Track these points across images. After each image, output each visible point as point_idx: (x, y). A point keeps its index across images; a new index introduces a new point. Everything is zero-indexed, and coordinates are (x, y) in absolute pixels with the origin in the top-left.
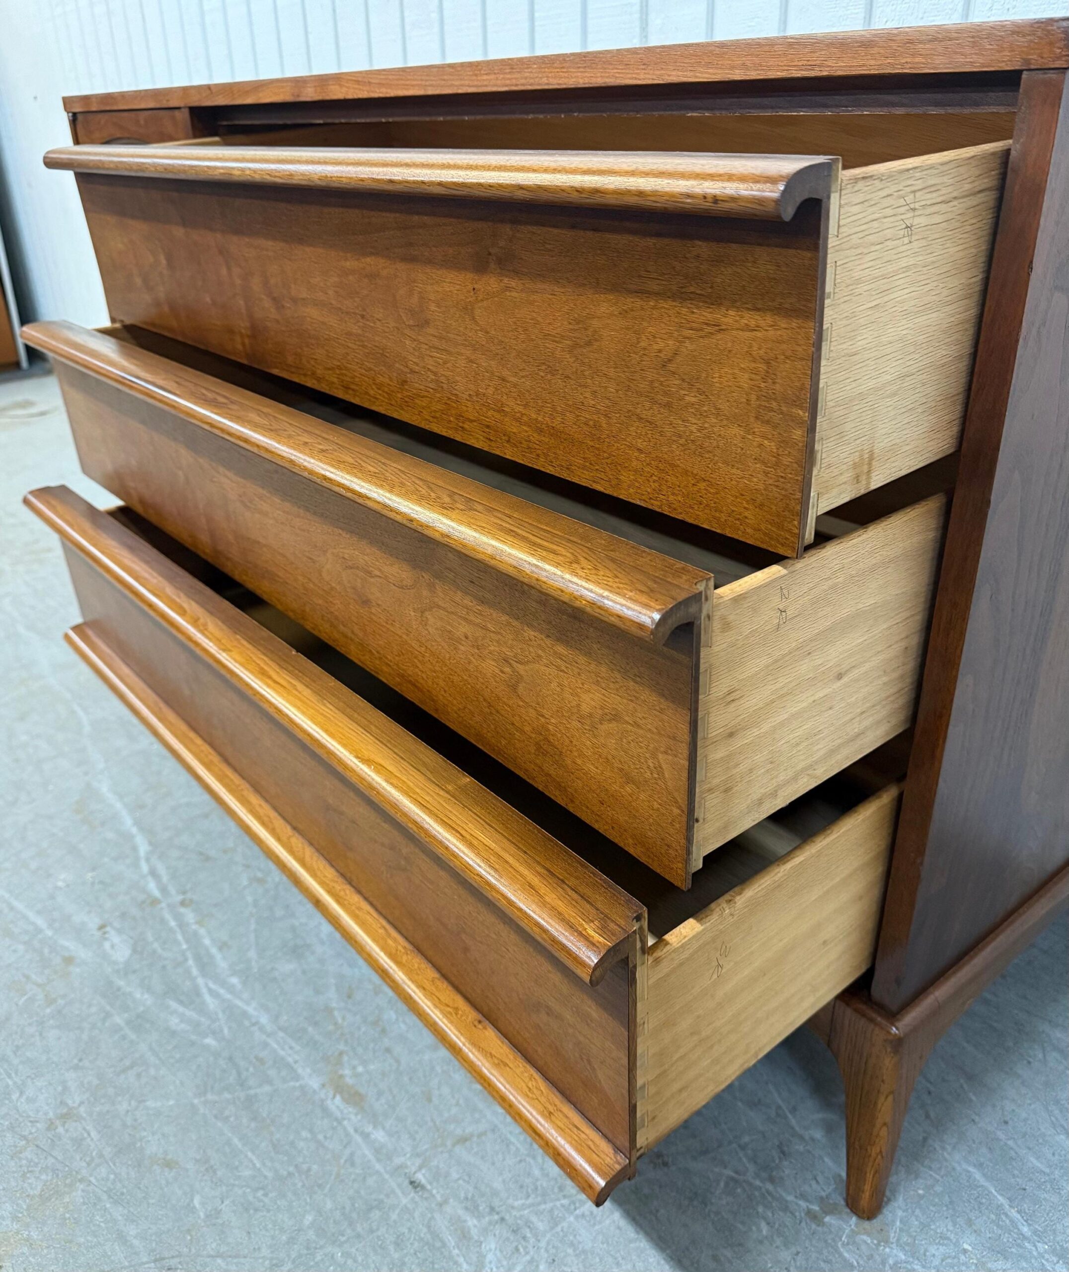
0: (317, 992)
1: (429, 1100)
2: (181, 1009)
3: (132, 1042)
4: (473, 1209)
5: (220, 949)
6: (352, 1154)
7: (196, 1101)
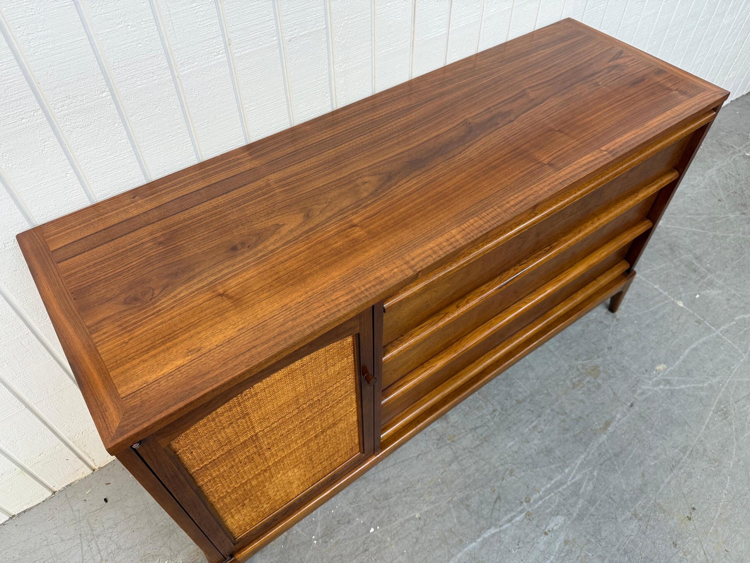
0: (567, 440)
2: (583, 487)
3: (601, 501)
5: (552, 479)
6: (626, 423)
7: (620, 472)
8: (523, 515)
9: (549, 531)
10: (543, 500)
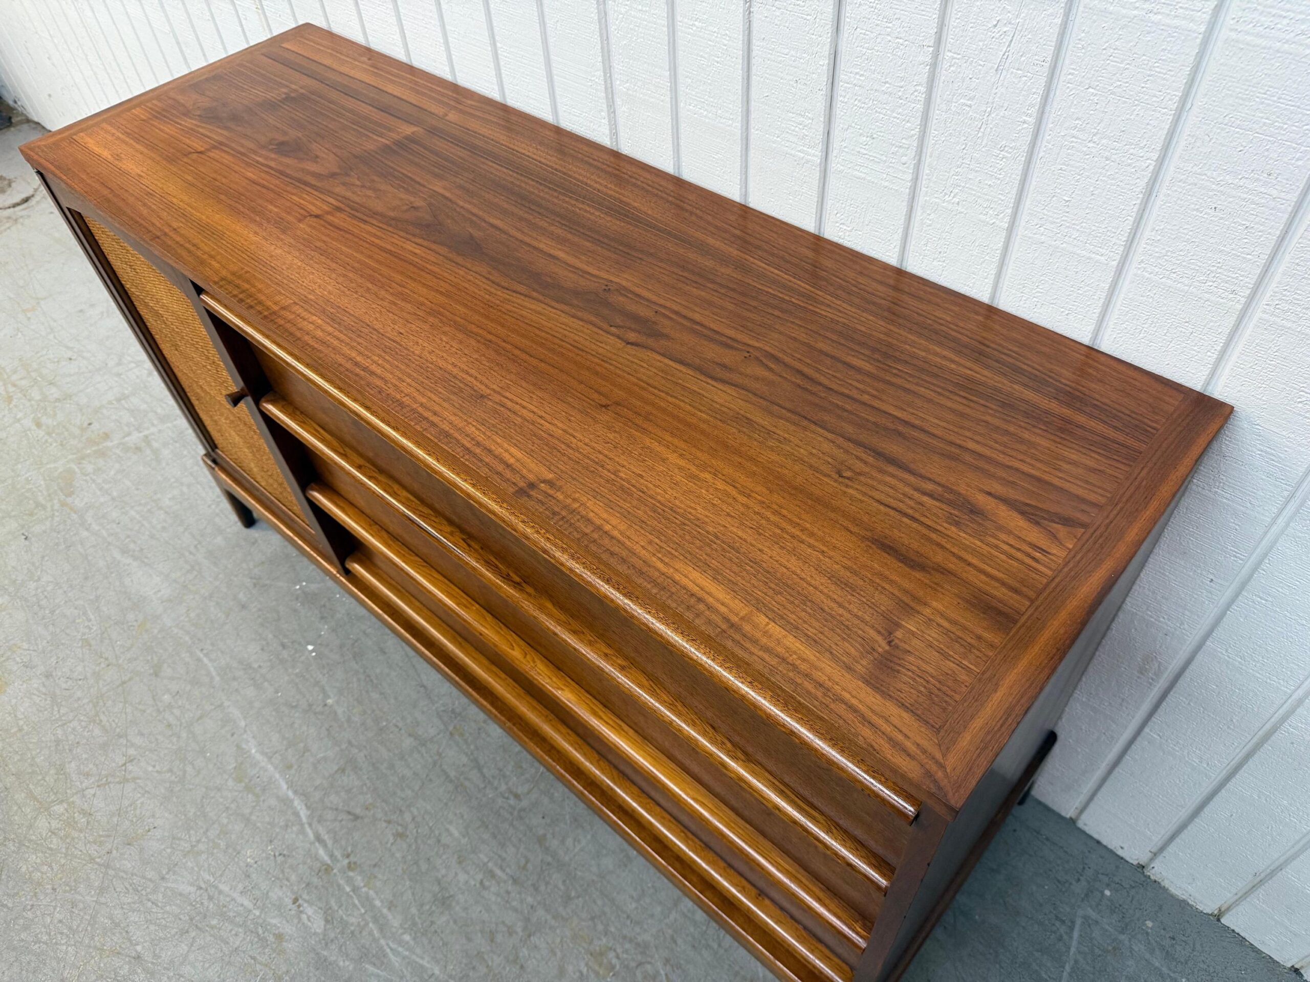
8: (326, 859)
9: (299, 906)
10: (351, 893)
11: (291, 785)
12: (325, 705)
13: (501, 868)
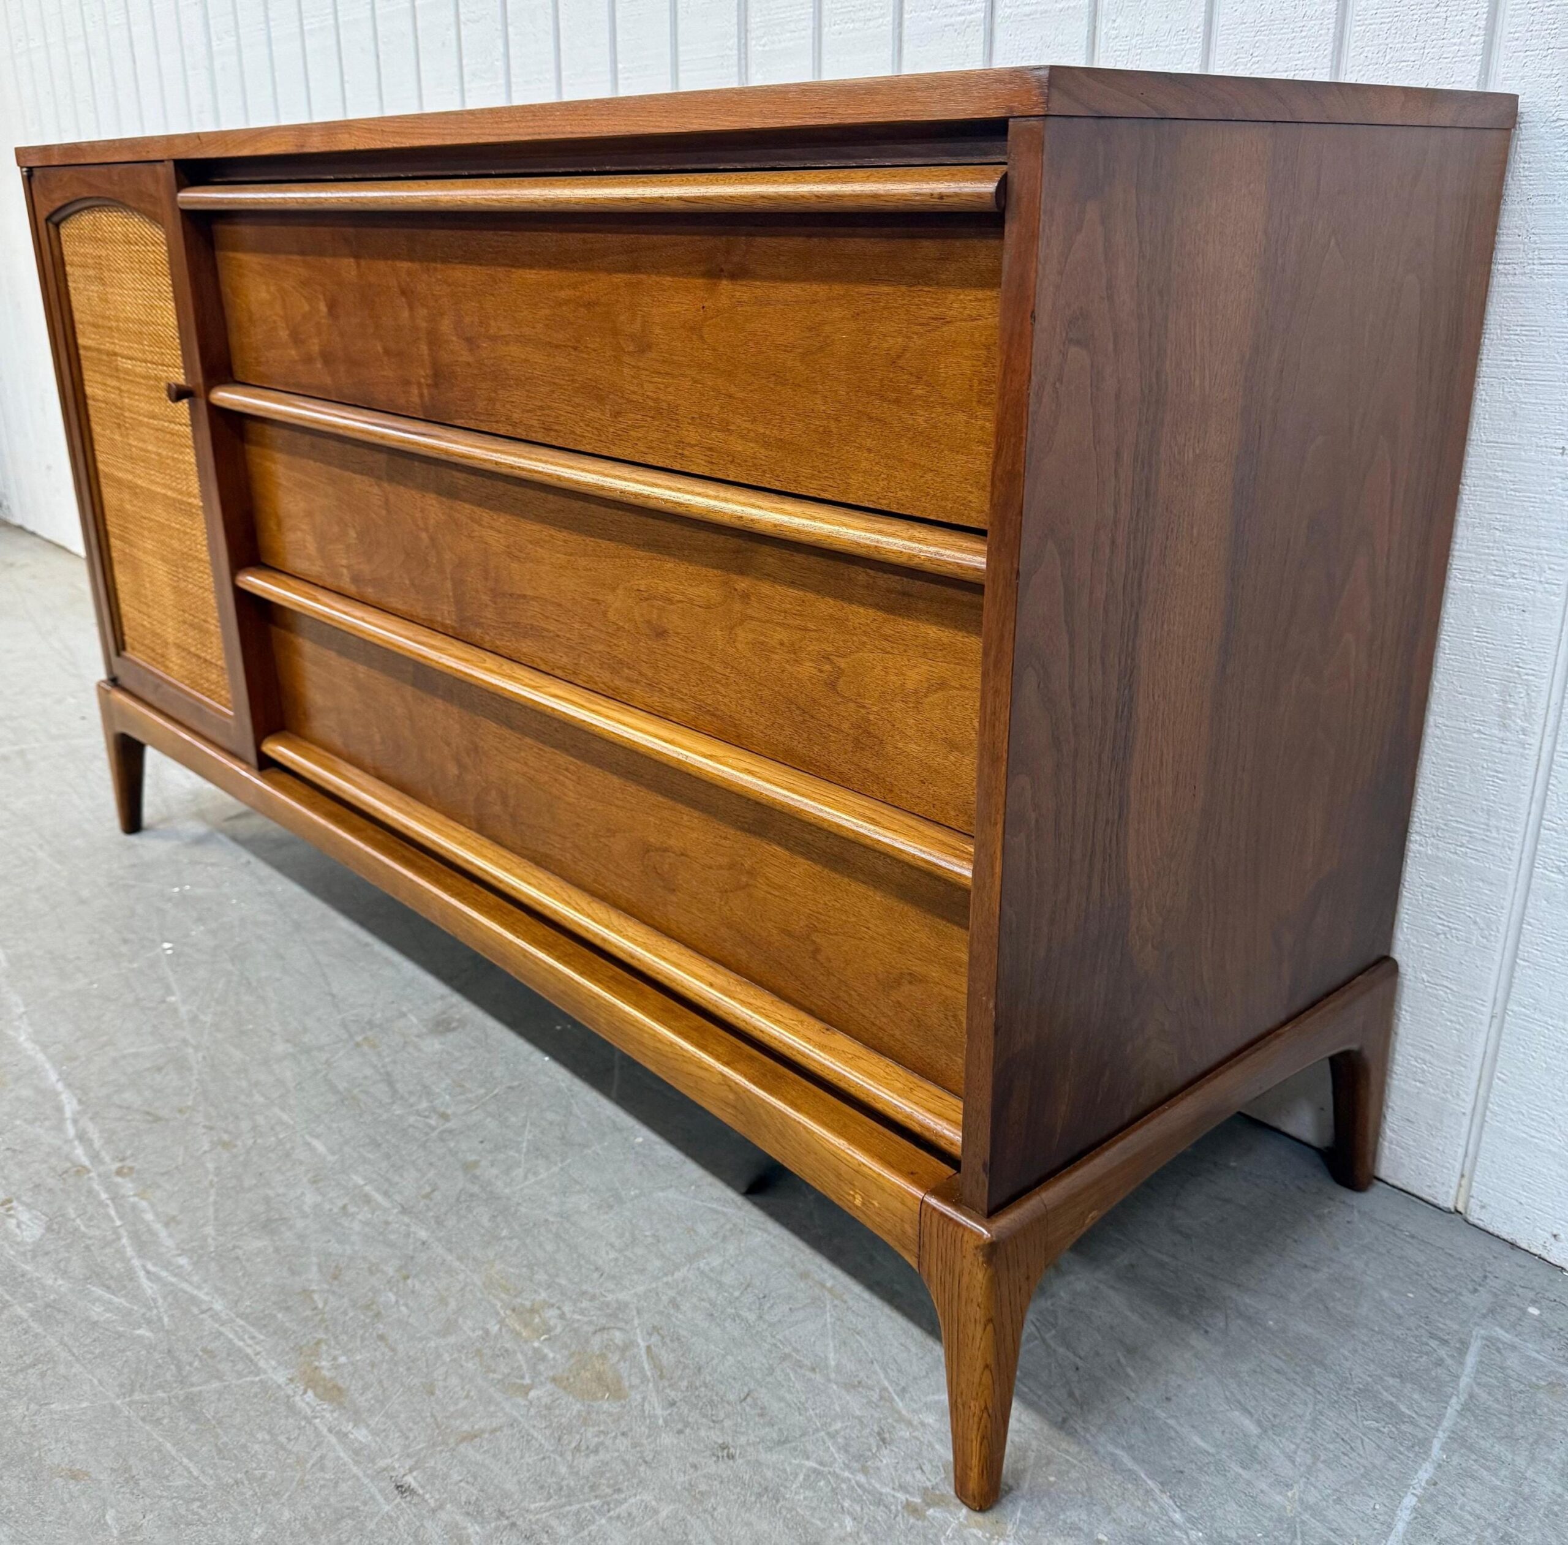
0: (293, 1272)
1: (432, 1393)
2: (107, 1296)
3: (36, 1335)
4: (476, 1513)
5: (167, 1225)
6: (322, 1457)
7: (118, 1402)
9: (9, 1209)
10: (109, 1202)
11: (63, 1077)
12: (164, 1001)
13: (386, 1194)
